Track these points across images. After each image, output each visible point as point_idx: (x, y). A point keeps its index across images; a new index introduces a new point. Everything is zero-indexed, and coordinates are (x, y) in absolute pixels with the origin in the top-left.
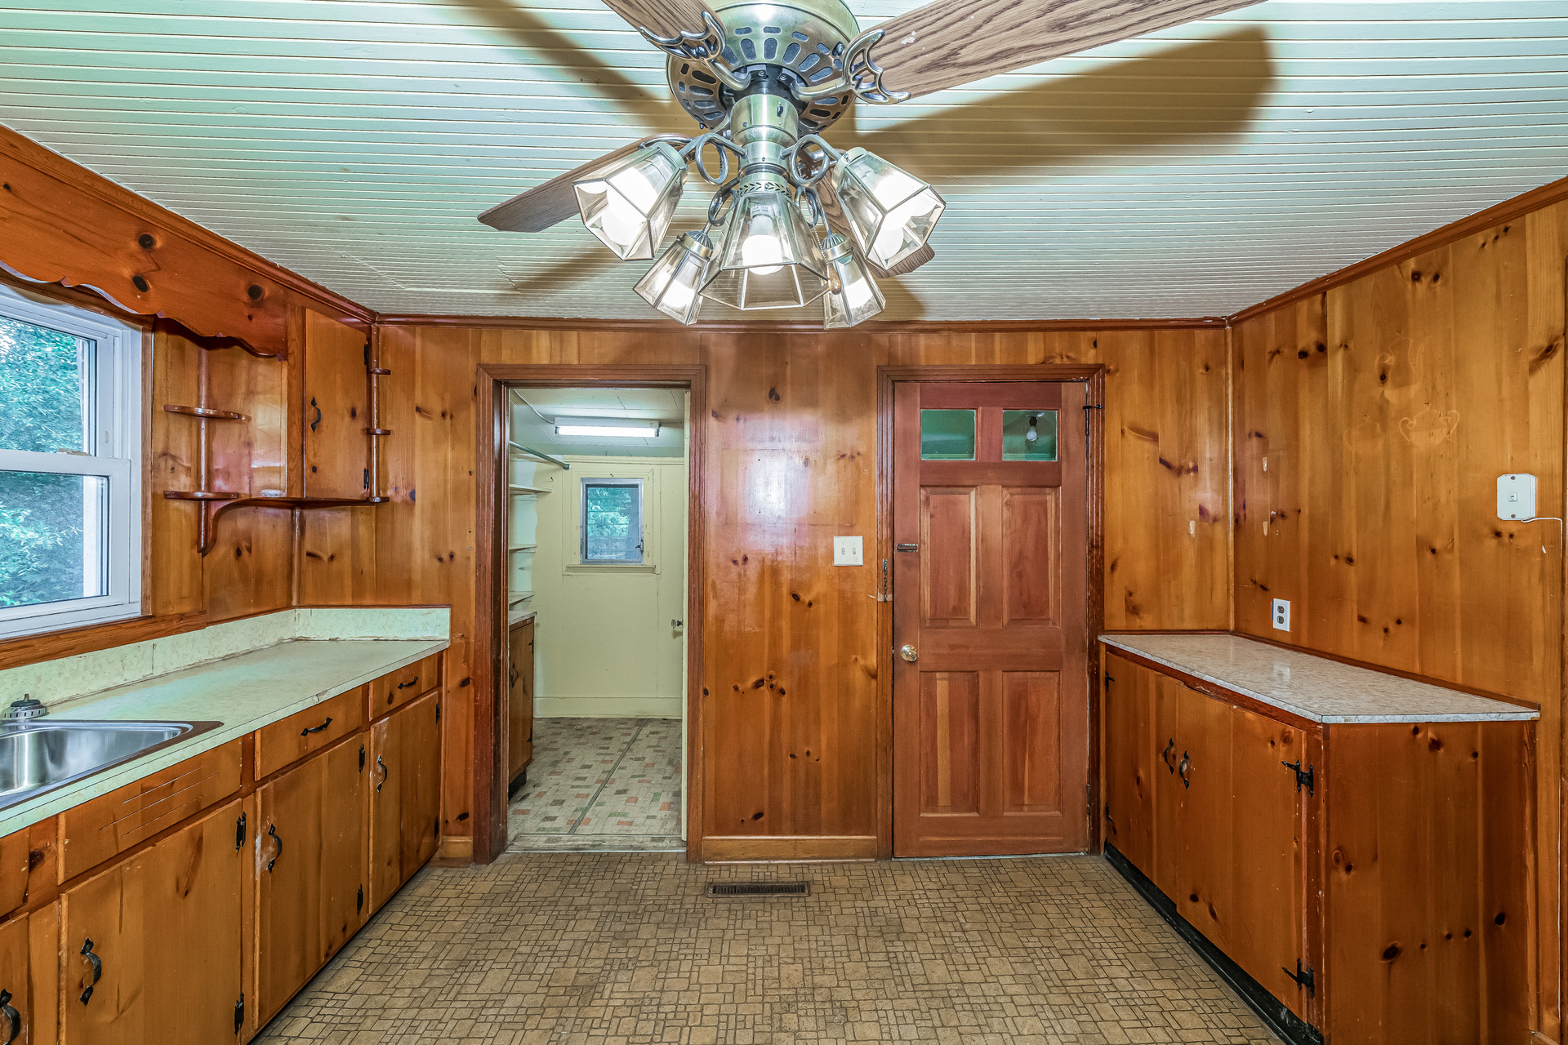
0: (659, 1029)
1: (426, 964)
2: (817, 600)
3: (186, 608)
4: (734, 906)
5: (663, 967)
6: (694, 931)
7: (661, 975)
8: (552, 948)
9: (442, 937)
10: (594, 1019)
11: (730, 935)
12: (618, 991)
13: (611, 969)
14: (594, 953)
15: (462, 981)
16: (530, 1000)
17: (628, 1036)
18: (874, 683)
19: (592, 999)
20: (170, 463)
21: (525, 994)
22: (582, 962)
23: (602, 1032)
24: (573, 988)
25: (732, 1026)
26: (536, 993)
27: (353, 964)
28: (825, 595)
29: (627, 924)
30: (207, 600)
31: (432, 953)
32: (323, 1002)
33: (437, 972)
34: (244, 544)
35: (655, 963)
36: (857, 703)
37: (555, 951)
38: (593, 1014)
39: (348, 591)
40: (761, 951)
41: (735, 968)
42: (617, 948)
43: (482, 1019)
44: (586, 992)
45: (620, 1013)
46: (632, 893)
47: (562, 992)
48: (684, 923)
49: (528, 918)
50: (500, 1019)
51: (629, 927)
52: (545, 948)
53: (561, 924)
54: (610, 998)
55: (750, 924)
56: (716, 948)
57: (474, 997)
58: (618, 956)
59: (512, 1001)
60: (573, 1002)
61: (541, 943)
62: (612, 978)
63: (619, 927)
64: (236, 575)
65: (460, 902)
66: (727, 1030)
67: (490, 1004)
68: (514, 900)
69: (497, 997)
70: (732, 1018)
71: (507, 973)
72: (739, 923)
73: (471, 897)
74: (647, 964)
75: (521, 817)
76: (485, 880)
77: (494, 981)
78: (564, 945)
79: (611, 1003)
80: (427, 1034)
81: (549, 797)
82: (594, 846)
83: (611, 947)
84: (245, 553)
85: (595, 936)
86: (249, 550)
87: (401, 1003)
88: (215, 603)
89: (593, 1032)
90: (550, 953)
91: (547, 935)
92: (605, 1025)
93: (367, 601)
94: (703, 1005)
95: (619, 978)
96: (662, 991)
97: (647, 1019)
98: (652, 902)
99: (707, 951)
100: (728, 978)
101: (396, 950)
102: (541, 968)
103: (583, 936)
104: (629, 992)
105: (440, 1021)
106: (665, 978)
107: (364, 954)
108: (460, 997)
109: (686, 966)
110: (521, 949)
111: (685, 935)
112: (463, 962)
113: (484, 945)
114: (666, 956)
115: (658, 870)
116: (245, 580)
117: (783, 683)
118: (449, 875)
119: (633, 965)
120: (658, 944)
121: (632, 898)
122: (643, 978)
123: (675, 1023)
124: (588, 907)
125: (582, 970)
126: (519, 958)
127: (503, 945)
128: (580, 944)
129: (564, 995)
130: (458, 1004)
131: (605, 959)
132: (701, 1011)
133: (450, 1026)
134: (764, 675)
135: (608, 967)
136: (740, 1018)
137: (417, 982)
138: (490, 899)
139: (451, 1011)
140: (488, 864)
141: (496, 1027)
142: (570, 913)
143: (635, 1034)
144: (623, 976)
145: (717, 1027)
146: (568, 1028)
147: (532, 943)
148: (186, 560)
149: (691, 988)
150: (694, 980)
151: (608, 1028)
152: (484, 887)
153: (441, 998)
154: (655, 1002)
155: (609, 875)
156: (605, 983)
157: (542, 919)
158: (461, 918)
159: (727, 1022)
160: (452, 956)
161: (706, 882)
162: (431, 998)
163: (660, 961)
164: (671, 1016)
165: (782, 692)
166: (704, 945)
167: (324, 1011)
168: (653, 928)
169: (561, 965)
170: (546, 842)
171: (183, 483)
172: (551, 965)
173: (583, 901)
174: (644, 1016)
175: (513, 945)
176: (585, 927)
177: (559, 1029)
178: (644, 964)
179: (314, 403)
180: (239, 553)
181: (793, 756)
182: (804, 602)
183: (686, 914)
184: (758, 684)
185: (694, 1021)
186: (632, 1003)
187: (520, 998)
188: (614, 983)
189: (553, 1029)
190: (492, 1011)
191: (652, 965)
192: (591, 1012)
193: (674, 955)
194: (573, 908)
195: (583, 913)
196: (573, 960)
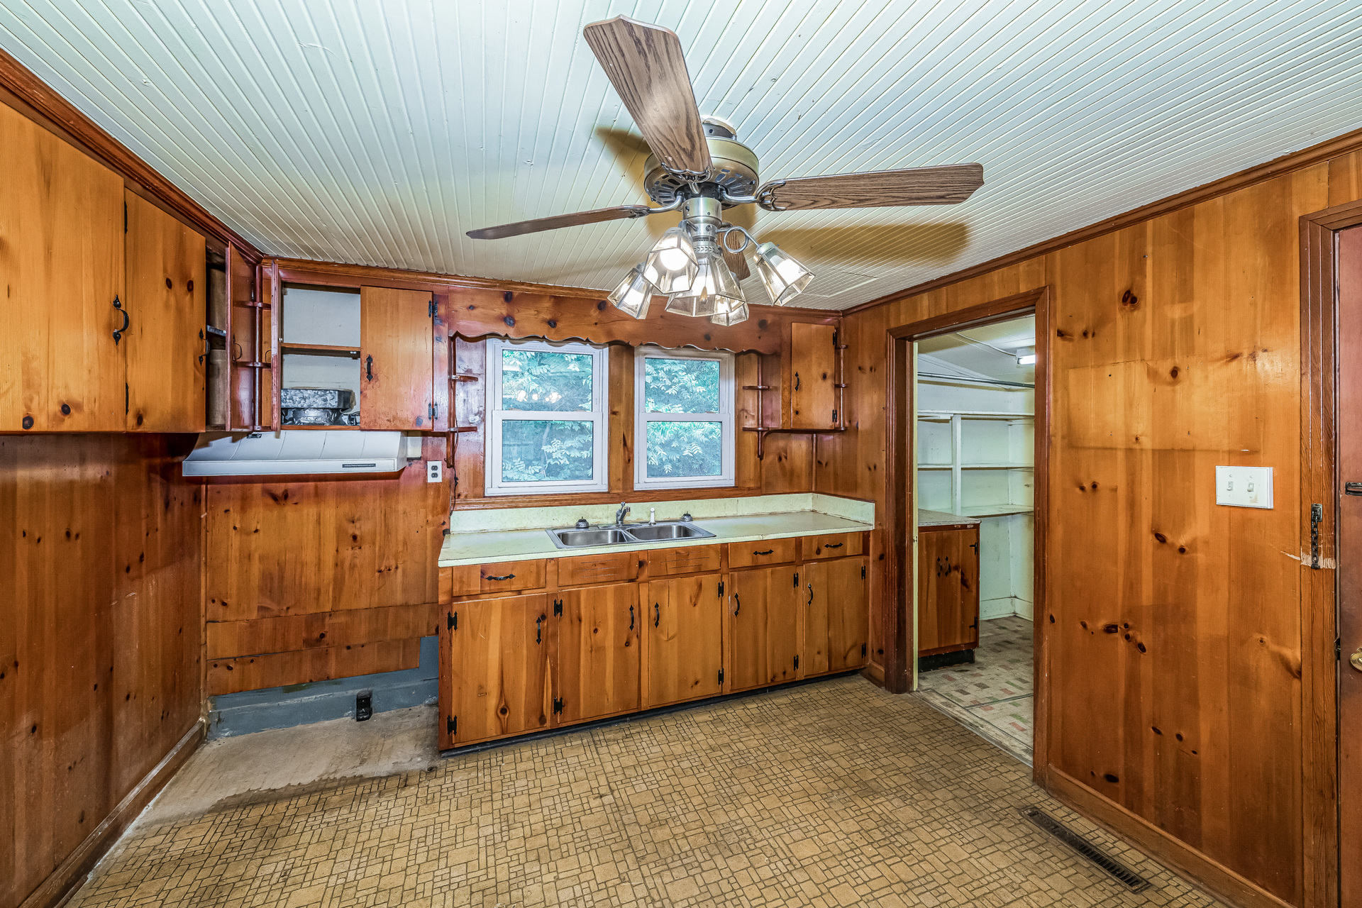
0: (882, 843)
1: (815, 718)
2: (1193, 545)
3: (752, 485)
4: (1036, 836)
5: (927, 820)
6: (977, 822)
7: (921, 823)
8: (877, 757)
9: (833, 712)
10: (856, 805)
11: (1005, 847)
12: (885, 806)
13: (895, 793)
14: (896, 778)
15: (820, 737)
16: (838, 770)
17: (863, 829)
18: (1296, 683)
19: (867, 797)
20: (745, 414)
21: (839, 766)
22: (884, 776)
23: (853, 814)
24: (861, 782)
25: (929, 887)
26: (844, 769)
27: (790, 697)
28: (1206, 543)
29: (935, 780)
30: (763, 482)
31: (822, 716)
32: (767, 703)
33: (816, 725)
34: (783, 454)
35: (925, 814)
36: (1262, 703)
37: (876, 759)
38: (858, 803)
39: (832, 487)
40: (1019, 878)
41: (977, 865)
42: (912, 787)
43: (811, 759)
44: (867, 790)
45: (872, 815)
46: (962, 767)
47: (856, 780)
48: (977, 812)
49: (883, 734)
50: (817, 765)
51: (934, 783)
52: (873, 754)
53: (896, 750)
54: (876, 805)
55: (1033, 857)
56: (980, 844)
57: (817, 747)
58: (907, 790)
59: (830, 763)
60: (856, 789)
61: (874, 750)
62: (890, 797)
63: (928, 778)
64: (779, 470)
65: (859, 702)
66: (922, 885)
67: (820, 756)
68: (887, 720)
69: (826, 756)
70: (935, 884)
71: (842, 750)
72: (1023, 848)
73: (867, 704)
74: (920, 809)
75: (946, 681)
76: (883, 700)
77: (832, 748)
78: (884, 761)
79: (874, 808)
80: (785, 745)
81: (978, 680)
82: (971, 725)
83: (909, 783)
84: (783, 459)
85: (908, 770)
86: (786, 458)
87: (790, 726)
88: (768, 484)
89: (848, 810)
90: (873, 759)
91: (882, 749)
92: (858, 813)
93: (839, 493)
94: (925, 860)
95: (893, 801)
96: (910, 829)
97: (883, 833)
98: (969, 783)
99: (971, 839)
100: (964, 865)
101: (810, 703)
102: (860, 761)
103: (900, 765)
104: (890, 812)
105: (795, 745)
106: (920, 826)
107: (797, 696)
108: (813, 743)
109: (943, 833)
110: (860, 745)
111: (969, 818)
112: (830, 729)
113: (847, 730)
114: (937, 816)
115: (1002, 769)
116: (784, 474)
117: (1144, 638)
118: (869, 686)
119: (913, 803)
120: (941, 806)
121: (958, 770)
122: (907, 814)
123: (896, 850)
124: (922, 754)
125: (879, 780)
126: (856, 749)
127: (855, 736)
128: (893, 767)
129: (856, 782)
130: (808, 745)
131: (898, 786)
132: (920, 861)
133: (796, 750)
134: (1117, 619)
135: (895, 791)
136: (940, 889)
137: (804, 723)
138: (874, 711)
139: (803, 745)
140: (893, 693)
141: (812, 767)
142: (908, 749)
143: (867, 832)
144: (896, 802)
145: (919, 878)
146: (839, 797)
147: (870, 747)
148: (752, 461)
149: (930, 845)
150: (938, 844)
151: (858, 816)
152: (878, 703)
153: (805, 737)
154: (898, 830)
155: (959, 747)
156: (883, 796)
157: (889, 740)
158: (851, 711)
159: (928, 883)
160: (828, 723)
161: (1033, 805)
162: (801, 733)
163: (930, 815)
164: (898, 844)
165: (1142, 648)
166: (974, 834)
167: (764, 707)
168: (950, 796)
169: (871, 768)
170: (942, 703)
171: (750, 423)
172: (867, 765)
173: (924, 749)
174: (883, 830)
175: (860, 740)
176: (907, 762)
177: (835, 793)
178: (917, 807)
179: (797, 375)
180: (780, 459)
181: (1157, 731)
182: (1173, 545)
183: (986, 809)
184: (1111, 629)
185: (909, 860)
186: (885, 818)
187: (835, 765)
188: (888, 800)
189: (833, 791)
190: (817, 759)
191: (921, 813)
192: (859, 802)
193: (943, 820)
194: (913, 747)
195: (915, 754)
196: (880, 772)
